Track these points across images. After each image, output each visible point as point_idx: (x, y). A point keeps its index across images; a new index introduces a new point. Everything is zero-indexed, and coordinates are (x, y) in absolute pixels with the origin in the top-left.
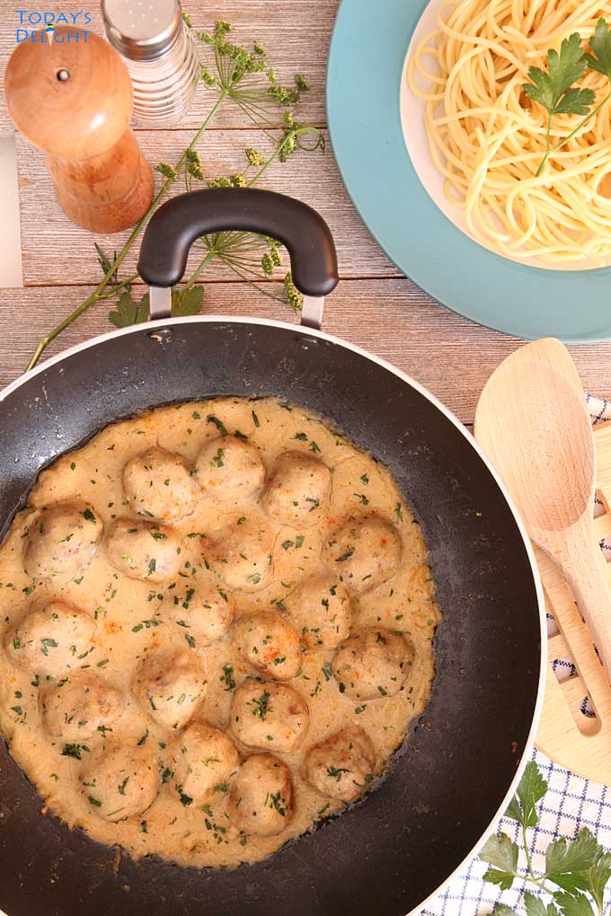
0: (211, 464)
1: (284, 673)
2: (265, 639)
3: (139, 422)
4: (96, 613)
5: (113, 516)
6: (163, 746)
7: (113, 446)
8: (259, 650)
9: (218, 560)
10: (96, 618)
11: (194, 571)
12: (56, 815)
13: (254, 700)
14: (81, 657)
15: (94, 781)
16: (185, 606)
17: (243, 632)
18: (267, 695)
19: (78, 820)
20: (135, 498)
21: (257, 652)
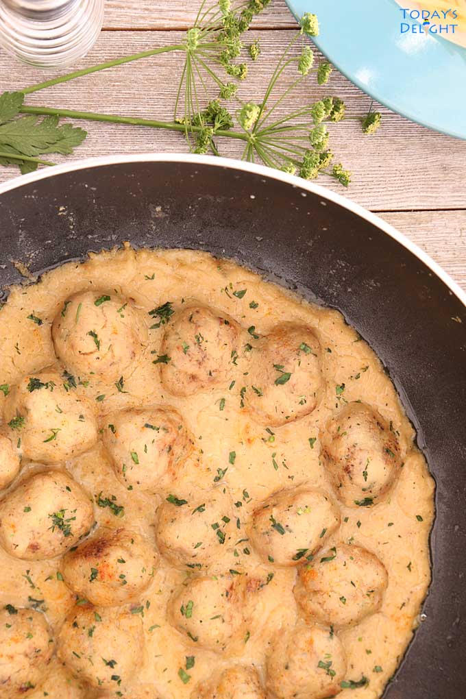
0: (329, 656)
1: (77, 567)
2: (125, 579)
3: (414, 611)
4: (272, 434)
5: (346, 520)
6: (100, 398)
7: (410, 570)
8: (119, 564)
9: (231, 588)
10: (268, 430)
11: (236, 554)
12: (115, 251)
13: (74, 519)
14: (244, 390)
15: (122, 316)
16: (216, 526)
17: (147, 561)
18: (67, 534)
19: (93, 266)
20: (352, 558)
21: (119, 561)
